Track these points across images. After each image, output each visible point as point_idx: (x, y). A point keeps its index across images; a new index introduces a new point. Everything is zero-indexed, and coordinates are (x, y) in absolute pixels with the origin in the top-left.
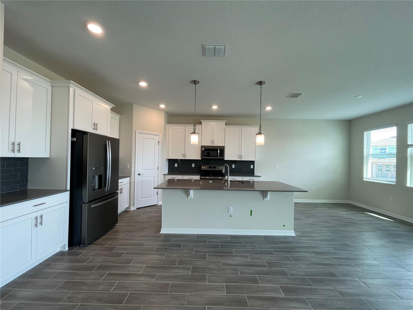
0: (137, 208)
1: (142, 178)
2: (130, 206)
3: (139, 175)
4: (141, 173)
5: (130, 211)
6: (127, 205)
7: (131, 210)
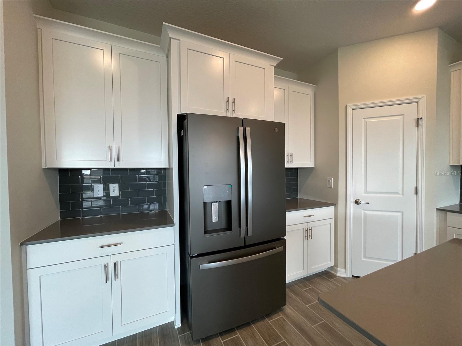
0: (352, 276)
1: (366, 212)
2: (336, 265)
3: (357, 202)
4: (361, 200)
5: (336, 276)
6: (329, 262)
7: (339, 275)
